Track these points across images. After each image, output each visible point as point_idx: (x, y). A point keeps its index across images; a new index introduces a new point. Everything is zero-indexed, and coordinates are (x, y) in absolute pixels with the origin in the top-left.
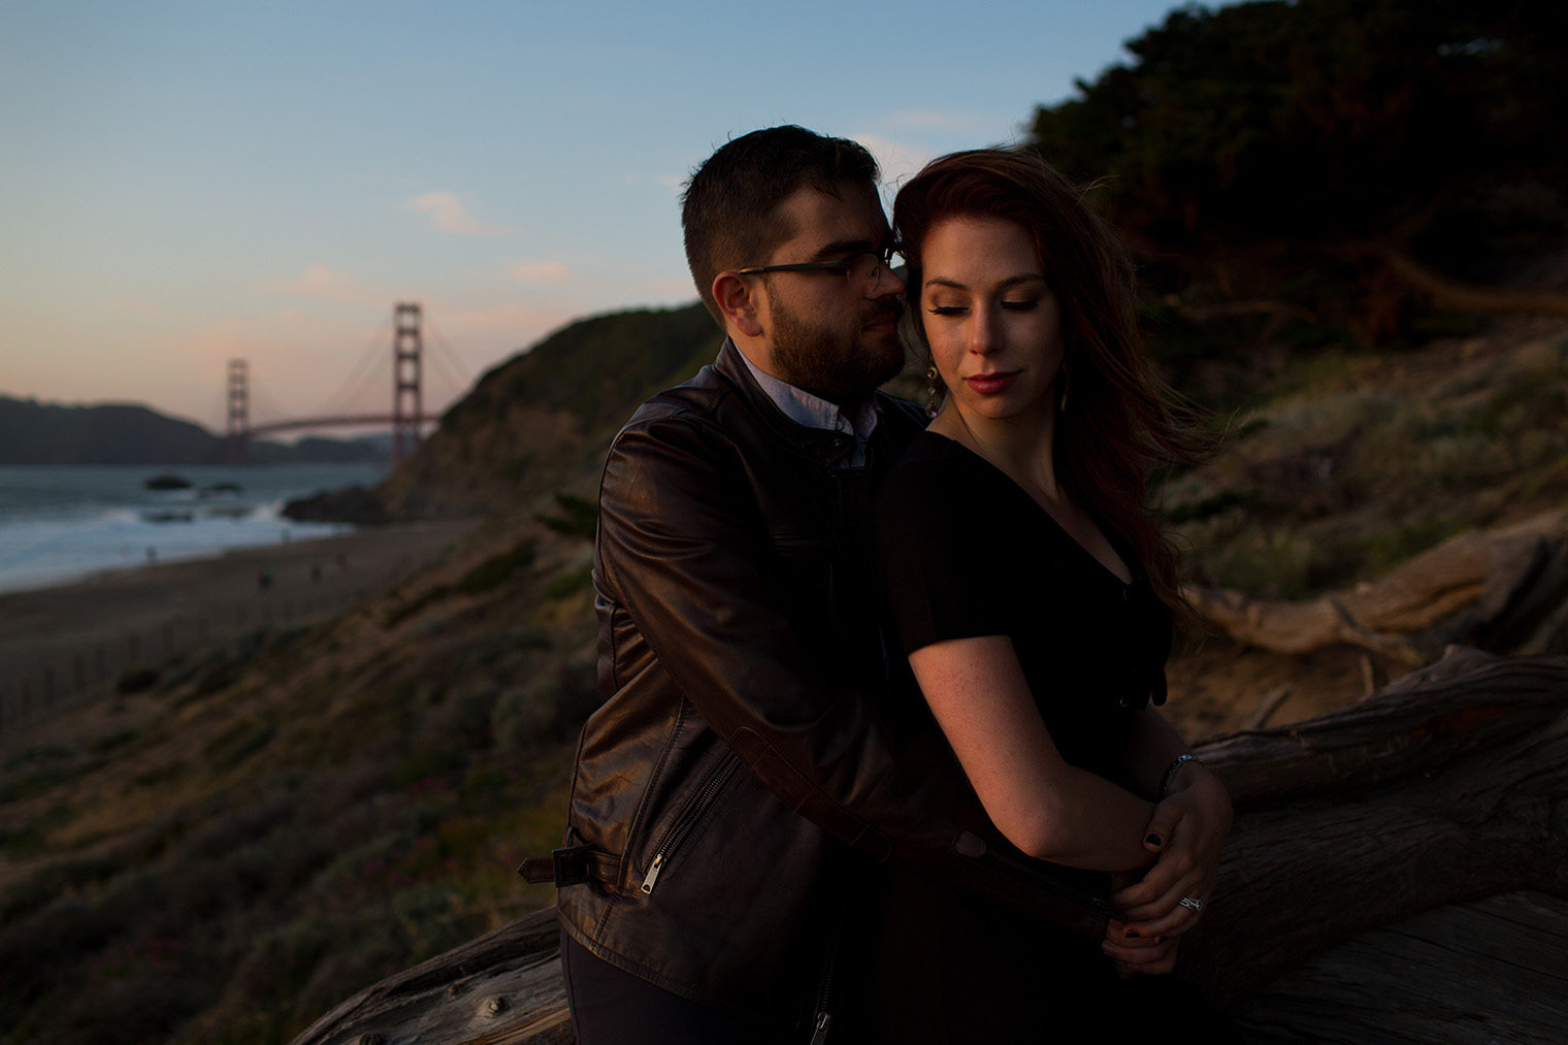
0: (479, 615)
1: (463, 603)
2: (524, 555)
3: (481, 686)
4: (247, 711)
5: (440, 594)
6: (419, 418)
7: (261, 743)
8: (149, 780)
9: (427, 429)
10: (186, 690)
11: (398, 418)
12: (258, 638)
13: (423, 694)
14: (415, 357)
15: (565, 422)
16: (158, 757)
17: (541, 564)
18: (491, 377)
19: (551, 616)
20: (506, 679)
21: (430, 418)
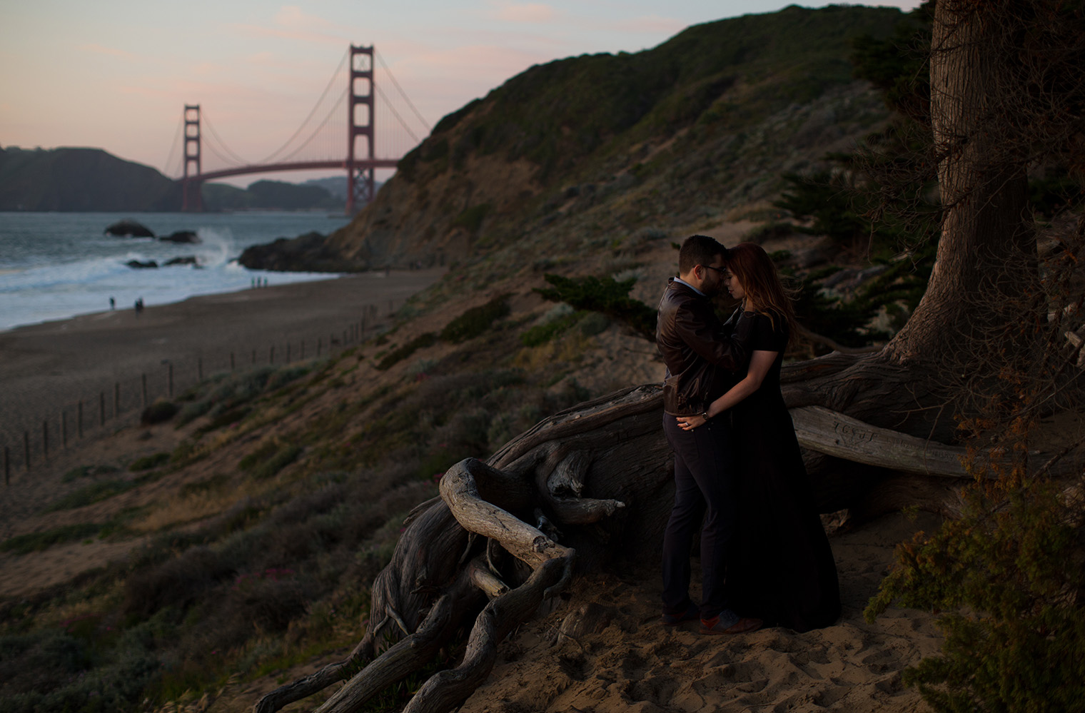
0: (466, 357)
1: (449, 349)
2: (499, 308)
3: (476, 412)
4: (270, 435)
5: (427, 340)
6: (372, 163)
7: (292, 458)
8: (203, 486)
9: (383, 175)
10: (203, 421)
11: (351, 163)
12: (263, 377)
13: (425, 421)
14: (369, 100)
15: (523, 169)
16: (201, 471)
17: (516, 316)
18: (447, 123)
19: (526, 359)
20: (493, 407)
21: (386, 164)
